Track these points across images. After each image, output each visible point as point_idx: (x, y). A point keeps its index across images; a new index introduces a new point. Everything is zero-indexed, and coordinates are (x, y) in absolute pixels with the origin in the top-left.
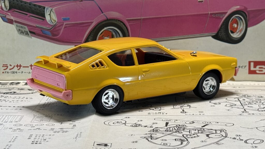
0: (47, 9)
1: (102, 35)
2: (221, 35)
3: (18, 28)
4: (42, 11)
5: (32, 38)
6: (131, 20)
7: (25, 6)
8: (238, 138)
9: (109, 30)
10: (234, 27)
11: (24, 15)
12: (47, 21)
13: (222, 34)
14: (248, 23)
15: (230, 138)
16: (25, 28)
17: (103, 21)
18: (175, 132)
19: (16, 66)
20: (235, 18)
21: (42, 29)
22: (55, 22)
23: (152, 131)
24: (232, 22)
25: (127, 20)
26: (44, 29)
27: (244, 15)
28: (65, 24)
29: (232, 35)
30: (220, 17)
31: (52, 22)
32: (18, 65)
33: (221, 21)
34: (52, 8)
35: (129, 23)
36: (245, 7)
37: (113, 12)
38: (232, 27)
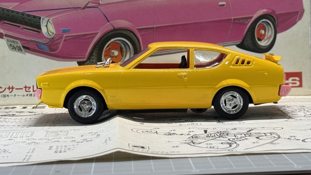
0: (43, 19)
1: (108, 48)
2: (246, 43)
3: (9, 43)
4: (37, 22)
5: (25, 54)
6: (142, 29)
7: (17, 17)
8: (293, 138)
9: (117, 41)
10: (262, 33)
11: (16, 27)
12: (44, 33)
13: (248, 42)
14: (278, 29)
15: (284, 138)
16: (17, 43)
17: (109, 31)
18: (218, 137)
19: (8, 88)
20: (262, 23)
21: (37, 44)
22: (53, 35)
23: (191, 138)
24: (259, 28)
25: (138, 29)
26: (40, 44)
27: (273, 19)
28: (64, 37)
29: (259, 42)
30: (245, 22)
31: (50, 35)
32: (9, 86)
33: (246, 27)
34: (48, 18)
35: (140, 32)
36: (272, 10)
37: (121, 20)
38: (259, 33)
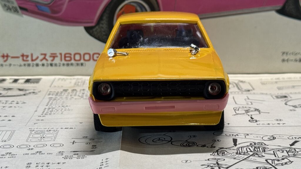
1: (121, 11)
3: (4, 3)
9: (132, 4)
13: (290, 8)
18: (252, 155)
21: (37, 4)
26: (40, 4)
32: (4, 54)
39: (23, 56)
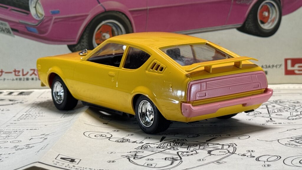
1: (99, 31)
2: (248, 26)
4: (26, 3)
6: (134, 10)
8: (249, 154)
9: (108, 24)
11: (4, 8)
12: (33, 15)
15: (238, 154)
16: (5, 25)
17: (100, 13)
18: (169, 149)
20: (265, 4)
21: (26, 25)
22: (42, 17)
23: (140, 148)
24: (262, 9)
25: (130, 11)
26: (29, 26)
28: (54, 19)
29: (262, 26)
30: (246, 3)
31: (39, 17)
33: (248, 9)
35: (132, 14)
37: (112, 2)
38: (262, 15)
39: (15, 71)
